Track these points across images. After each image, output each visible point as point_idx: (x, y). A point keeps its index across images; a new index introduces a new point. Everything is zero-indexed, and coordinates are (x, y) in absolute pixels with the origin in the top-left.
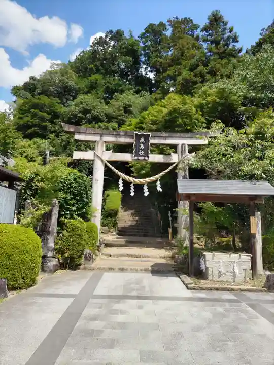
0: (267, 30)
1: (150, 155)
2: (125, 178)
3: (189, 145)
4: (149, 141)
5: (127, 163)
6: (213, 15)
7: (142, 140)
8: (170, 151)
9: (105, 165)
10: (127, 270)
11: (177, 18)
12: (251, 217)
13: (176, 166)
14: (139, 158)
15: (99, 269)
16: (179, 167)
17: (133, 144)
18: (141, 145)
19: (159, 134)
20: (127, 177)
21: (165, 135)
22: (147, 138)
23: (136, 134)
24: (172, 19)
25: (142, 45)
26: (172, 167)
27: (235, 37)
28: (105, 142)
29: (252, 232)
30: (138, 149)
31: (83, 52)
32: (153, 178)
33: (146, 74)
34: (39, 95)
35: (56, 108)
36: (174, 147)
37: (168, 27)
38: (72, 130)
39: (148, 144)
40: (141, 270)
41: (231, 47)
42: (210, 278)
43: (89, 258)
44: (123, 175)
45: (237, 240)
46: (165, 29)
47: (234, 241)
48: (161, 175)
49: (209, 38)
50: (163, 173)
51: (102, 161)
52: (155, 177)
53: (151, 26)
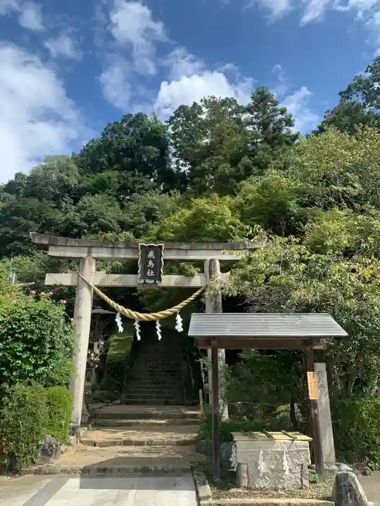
0: (332, 112)
1: (163, 277)
2: (125, 312)
3: (221, 261)
4: (161, 256)
5: (134, 289)
6: (259, 93)
7: (151, 254)
8: (193, 270)
9: (95, 293)
10: (111, 471)
11: (214, 98)
12: (308, 373)
13: (204, 291)
14: (148, 281)
15: (64, 471)
16: (206, 293)
17: (137, 260)
18: (150, 263)
19: (177, 245)
20: (127, 311)
21: (184, 246)
22: (158, 251)
23: (141, 246)
24: (207, 98)
25: (170, 131)
26: (197, 293)
27: (289, 120)
28: (97, 259)
29: (311, 397)
30: (145, 269)
31: (93, 141)
32: (168, 312)
33: (178, 168)
34: (27, 197)
35: (49, 214)
36: (199, 264)
37: (204, 110)
38: (45, 242)
39: (161, 261)
40: (135, 470)
41: (284, 132)
42: (244, 483)
43: (48, 452)
44: (121, 308)
45: (297, 410)
46: (201, 112)
47: (292, 412)
48: (180, 306)
49: (254, 120)
50: (184, 303)
51: (90, 287)
52: (172, 309)
53: (182, 108)
